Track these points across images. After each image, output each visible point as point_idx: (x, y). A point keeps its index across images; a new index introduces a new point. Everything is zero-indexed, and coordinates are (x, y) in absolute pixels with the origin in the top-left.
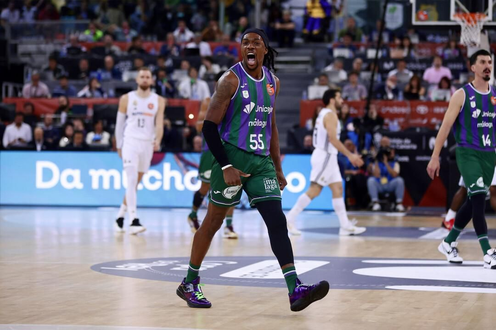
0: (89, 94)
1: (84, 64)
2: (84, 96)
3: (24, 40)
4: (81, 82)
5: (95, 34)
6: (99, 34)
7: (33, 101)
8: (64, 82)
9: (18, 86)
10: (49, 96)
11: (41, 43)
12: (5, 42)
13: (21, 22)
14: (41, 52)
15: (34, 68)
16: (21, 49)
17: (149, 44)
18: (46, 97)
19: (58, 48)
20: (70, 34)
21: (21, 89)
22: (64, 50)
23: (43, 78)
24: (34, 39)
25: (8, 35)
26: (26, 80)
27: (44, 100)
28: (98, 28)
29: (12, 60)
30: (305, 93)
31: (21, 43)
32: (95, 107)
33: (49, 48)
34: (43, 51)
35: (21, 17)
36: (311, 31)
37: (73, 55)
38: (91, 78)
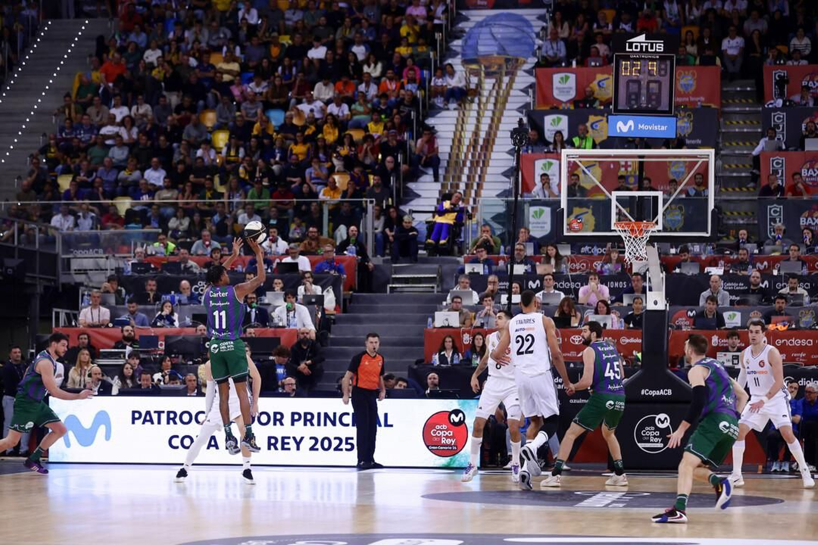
1: (152, 285)
2: (154, 325)
3: (79, 253)
5: (166, 246)
6: (172, 246)
7: (89, 331)
8: (134, 307)
9: (72, 313)
10: (110, 325)
11: (102, 258)
12: (56, 256)
13: (76, 231)
14: (99, 269)
16: (75, 265)
18: (107, 326)
19: (122, 265)
20: (136, 245)
21: (76, 317)
22: (128, 267)
24: (91, 253)
25: (59, 248)
27: (103, 330)
29: (63, 279)
30: (430, 320)
31: (75, 258)
32: (167, 338)
33: (111, 264)
34: (103, 268)
35: (76, 225)
36: (437, 241)
37: (140, 272)
38: (162, 301)
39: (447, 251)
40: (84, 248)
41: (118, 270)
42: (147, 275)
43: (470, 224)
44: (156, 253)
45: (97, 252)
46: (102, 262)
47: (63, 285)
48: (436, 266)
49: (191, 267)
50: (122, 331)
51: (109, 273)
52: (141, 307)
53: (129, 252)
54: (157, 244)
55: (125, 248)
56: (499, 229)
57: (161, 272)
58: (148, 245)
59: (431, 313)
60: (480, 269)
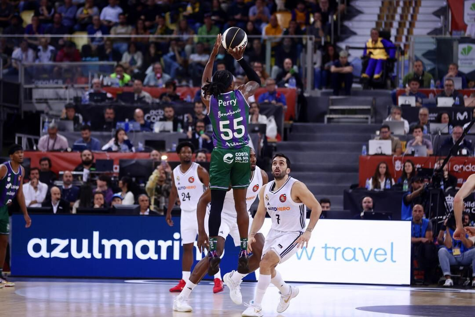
0: (115, 148)
1: (109, 113)
2: (109, 150)
3: (40, 84)
4: (105, 133)
5: (122, 78)
6: (127, 77)
7: (50, 155)
8: (87, 133)
9: (32, 137)
10: (69, 150)
11: (61, 88)
12: (18, 86)
13: (37, 62)
14: (60, 99)
15: (51, 117)
16: (37, 94)
17: (184, 89)
18: (66, 151)
19: (80, 94)
20: (93, 77)
21: (37, 142)
22: (86, 96)
23: (62, 129)
24: (52, 84)
25: (21, 78)
26: (42, 131)
27: (62, 154)
28: (125, 70)
29: (25, 107)
30: (364, 148)
31: (37, 88)
32: (121, 162)
33: (70, 93)
34: (63, 97)
35: (37, 57)
36: (371, 74)
37: (96, 101)
38: (117, 128)
39: (380, 85)
40: (44, 79)
41: (77, 99)
42: (103, 104)
43: (403, 60)
44: (112, 84)
45: (57, 83)
46: (62, 92)
47: (26, 113)
48: (370, 98)
49: (144, 97)
50: (81, 156)
51: (68, 101)
52: (98, 133)
53: (87, 83)
54: (113, 76)
55: (83, 79)
56: (429, 65)
57: (117, 101)
58: (104, 76)
59: (366, 142)
60: (412, 101)
